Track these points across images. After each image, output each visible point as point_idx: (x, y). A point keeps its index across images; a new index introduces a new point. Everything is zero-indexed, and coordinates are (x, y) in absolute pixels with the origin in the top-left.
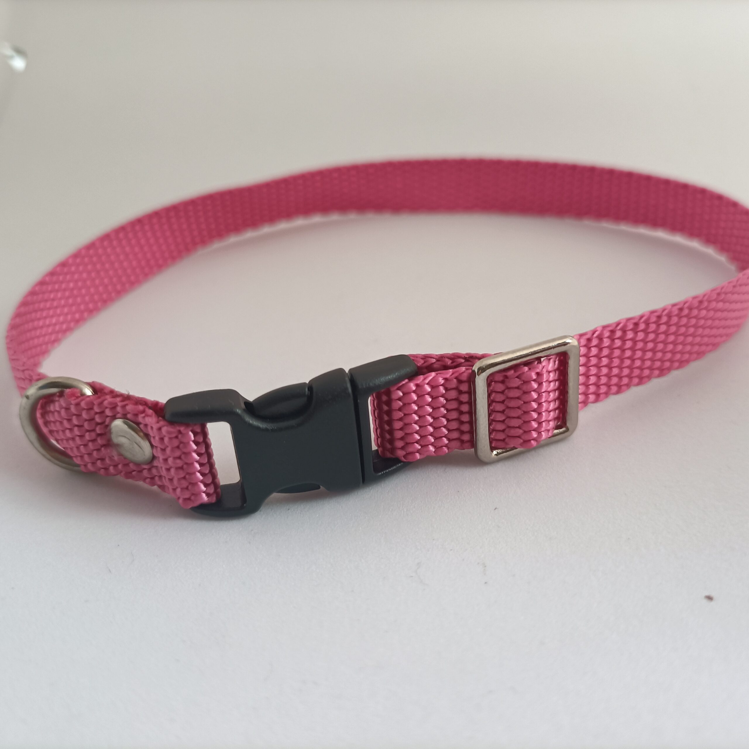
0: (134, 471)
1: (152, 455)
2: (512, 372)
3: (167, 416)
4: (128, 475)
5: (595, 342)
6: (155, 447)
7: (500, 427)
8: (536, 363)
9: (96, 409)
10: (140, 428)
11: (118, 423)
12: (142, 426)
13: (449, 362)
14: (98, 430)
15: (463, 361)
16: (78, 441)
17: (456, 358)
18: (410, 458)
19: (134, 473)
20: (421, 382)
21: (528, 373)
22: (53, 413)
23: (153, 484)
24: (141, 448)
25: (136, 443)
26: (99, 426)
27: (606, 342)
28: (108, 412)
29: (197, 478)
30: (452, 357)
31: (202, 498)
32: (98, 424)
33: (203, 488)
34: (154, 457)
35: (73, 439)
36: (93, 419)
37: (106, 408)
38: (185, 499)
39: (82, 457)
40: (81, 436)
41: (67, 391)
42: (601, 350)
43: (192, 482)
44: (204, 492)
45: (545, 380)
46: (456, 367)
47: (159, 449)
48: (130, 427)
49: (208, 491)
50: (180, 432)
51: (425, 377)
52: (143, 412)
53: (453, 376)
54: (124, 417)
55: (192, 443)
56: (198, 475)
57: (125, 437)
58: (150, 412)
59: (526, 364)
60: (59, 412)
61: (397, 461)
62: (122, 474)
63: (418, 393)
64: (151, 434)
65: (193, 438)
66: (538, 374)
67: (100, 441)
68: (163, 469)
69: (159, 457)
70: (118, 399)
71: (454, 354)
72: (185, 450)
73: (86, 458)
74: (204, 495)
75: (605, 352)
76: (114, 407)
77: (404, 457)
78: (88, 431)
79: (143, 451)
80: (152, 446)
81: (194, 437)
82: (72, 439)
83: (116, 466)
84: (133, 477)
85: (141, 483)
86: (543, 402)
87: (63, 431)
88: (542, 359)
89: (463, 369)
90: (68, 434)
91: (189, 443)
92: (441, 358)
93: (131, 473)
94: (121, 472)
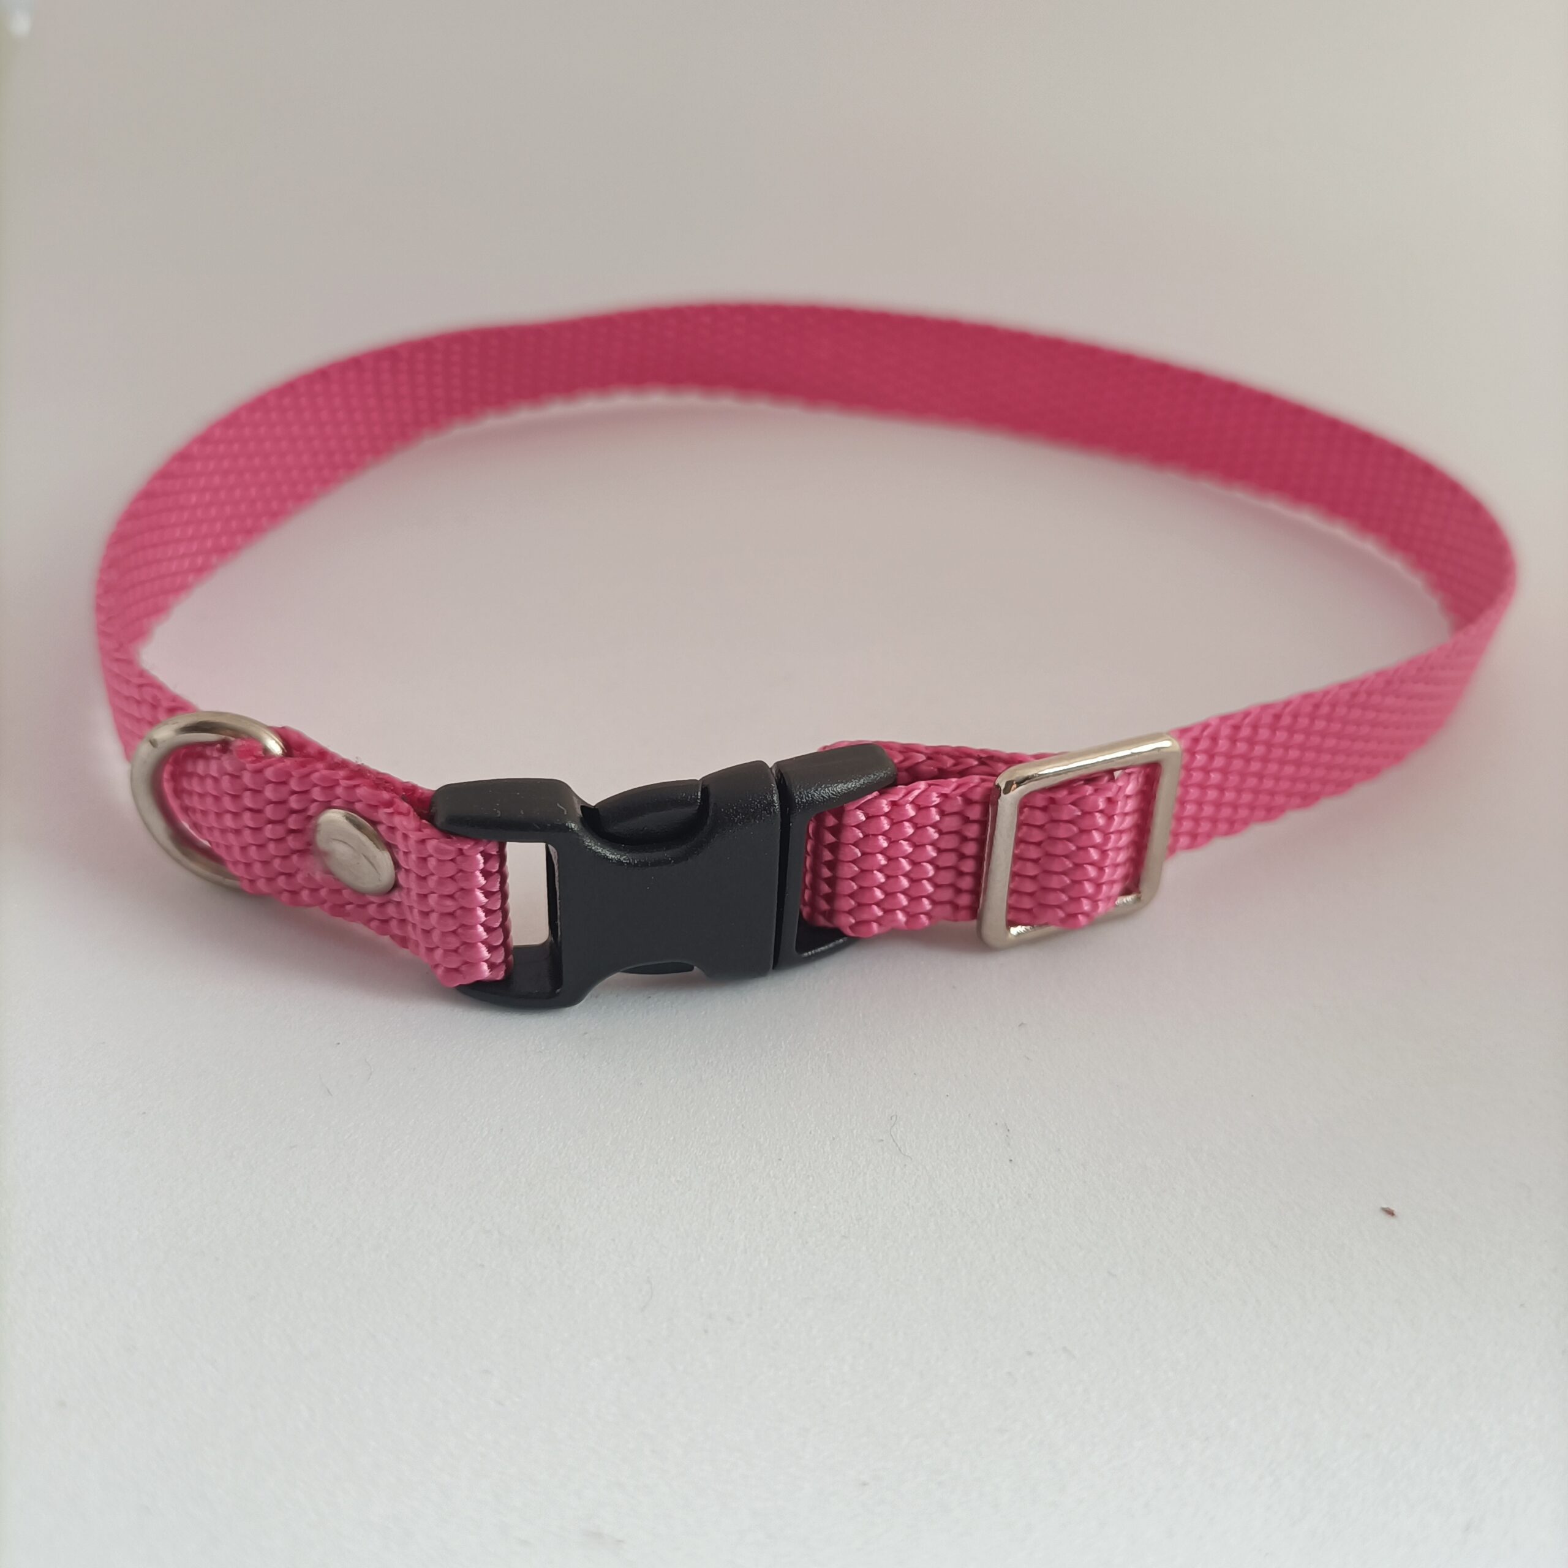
0: (350, 903)
1: (393, 882)
2: (1063, 793)
3: (440, 820)
4: (338, 910)
5: (1204, 744)
6: (403, 870)
7: (1029, 886)
8: (1106, 778)
9: (294, 785)
10: (378, 831)
11: (335, 816)
12: (382, 828)
13: (949, 762)
14: (292, 823)
15: (976, 763)
16: (248, 837)
17: (961, 757)
18: (862, 931)
19: (349, 907)
20: (901, 799)
21: (1092, 797)
22: (202, 778)
23: (383, 933)
24: (376, 869)
25: (365, 856)
26: (294, 816)
27: (1223, 745)
28: (316, 794)
29: (478, 935)
30: (957, 754)
31: (481, 972)
32: (293, 812)
33: (485, 953)
34: (396, 886)
35: (237, 832)
36: (283, 802)
37: (315, 785)
38: (448, 970)
39: (248, 865)
40: (256, 830)
41: (238, 743)
42: (1211, 757)
43: (468, 941)
44: (486, 961)
45: (1118, 811)
46: (962, 774)
47: (413, 876)
48: (359, 827)
49: (493, 960)
50: (461, 852)
51: (909, 790)
52: (389, 804)
53: (960, 791)
54: (349, 806)
55: (478, 873)
56: (481, 929)
57: (346, 843)
58: (405, 806)
59: (1091, 779)
60: (216, 780)
61: (837, 933)
62: (326, 906)
63: (893, 817)
64: (402, 847)
65: (482, 866)
66: (1110, 801)
67: (292, 842)
68: (416, 911)
69: (409, 890)
70: (342, 773)
71: (958, 749)
72: (464, 885)
73: (257, 868)
74: (485, 966)
75: (1219, 762)
76: (330, 787)
77: (852, 927)
78: (270, 822)
79: (377, 872)
80: (397, 865)
81: (485, 863)
82: (233, 831)
83: (314, 891)
84: (345, 915)
85: (359, 928)
86: (1108, 850)
87: (219, 815)
88: (1117, 774)
89: (976, 779)
90: (229, 821)
91: (473, 873)
92: (935, 754)
93: (343, 906)
94: (323, 902)
